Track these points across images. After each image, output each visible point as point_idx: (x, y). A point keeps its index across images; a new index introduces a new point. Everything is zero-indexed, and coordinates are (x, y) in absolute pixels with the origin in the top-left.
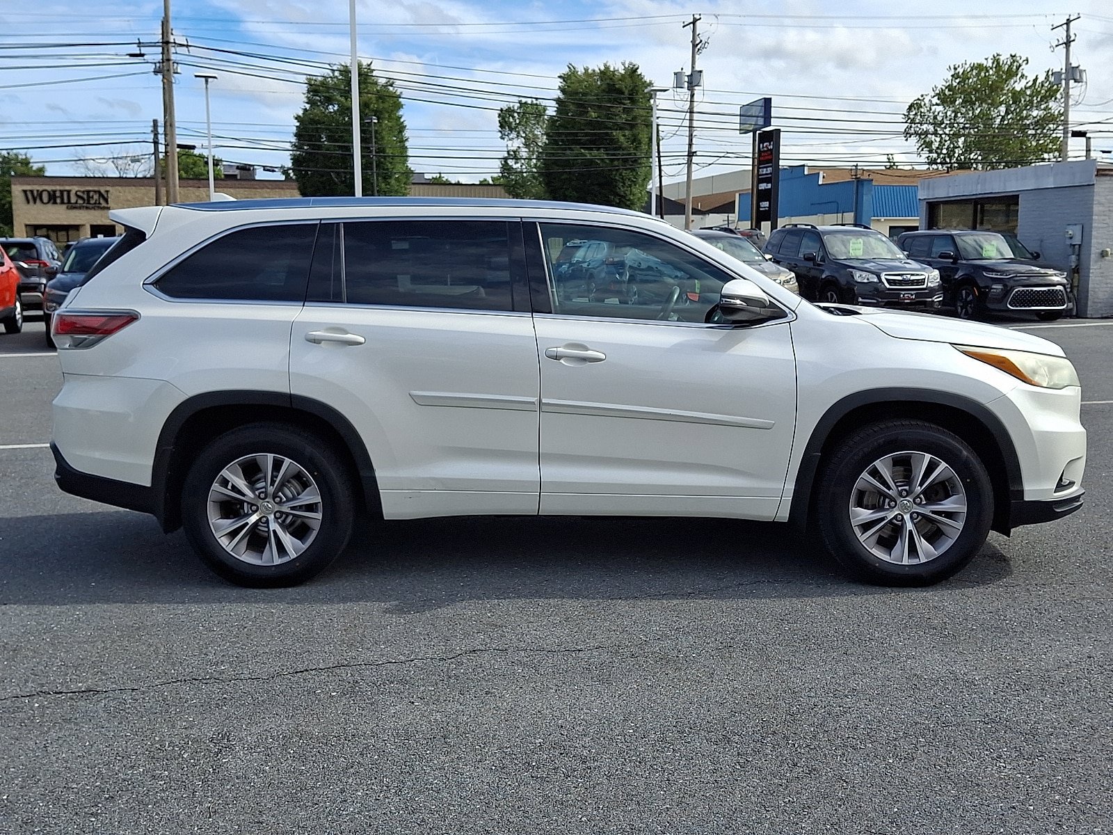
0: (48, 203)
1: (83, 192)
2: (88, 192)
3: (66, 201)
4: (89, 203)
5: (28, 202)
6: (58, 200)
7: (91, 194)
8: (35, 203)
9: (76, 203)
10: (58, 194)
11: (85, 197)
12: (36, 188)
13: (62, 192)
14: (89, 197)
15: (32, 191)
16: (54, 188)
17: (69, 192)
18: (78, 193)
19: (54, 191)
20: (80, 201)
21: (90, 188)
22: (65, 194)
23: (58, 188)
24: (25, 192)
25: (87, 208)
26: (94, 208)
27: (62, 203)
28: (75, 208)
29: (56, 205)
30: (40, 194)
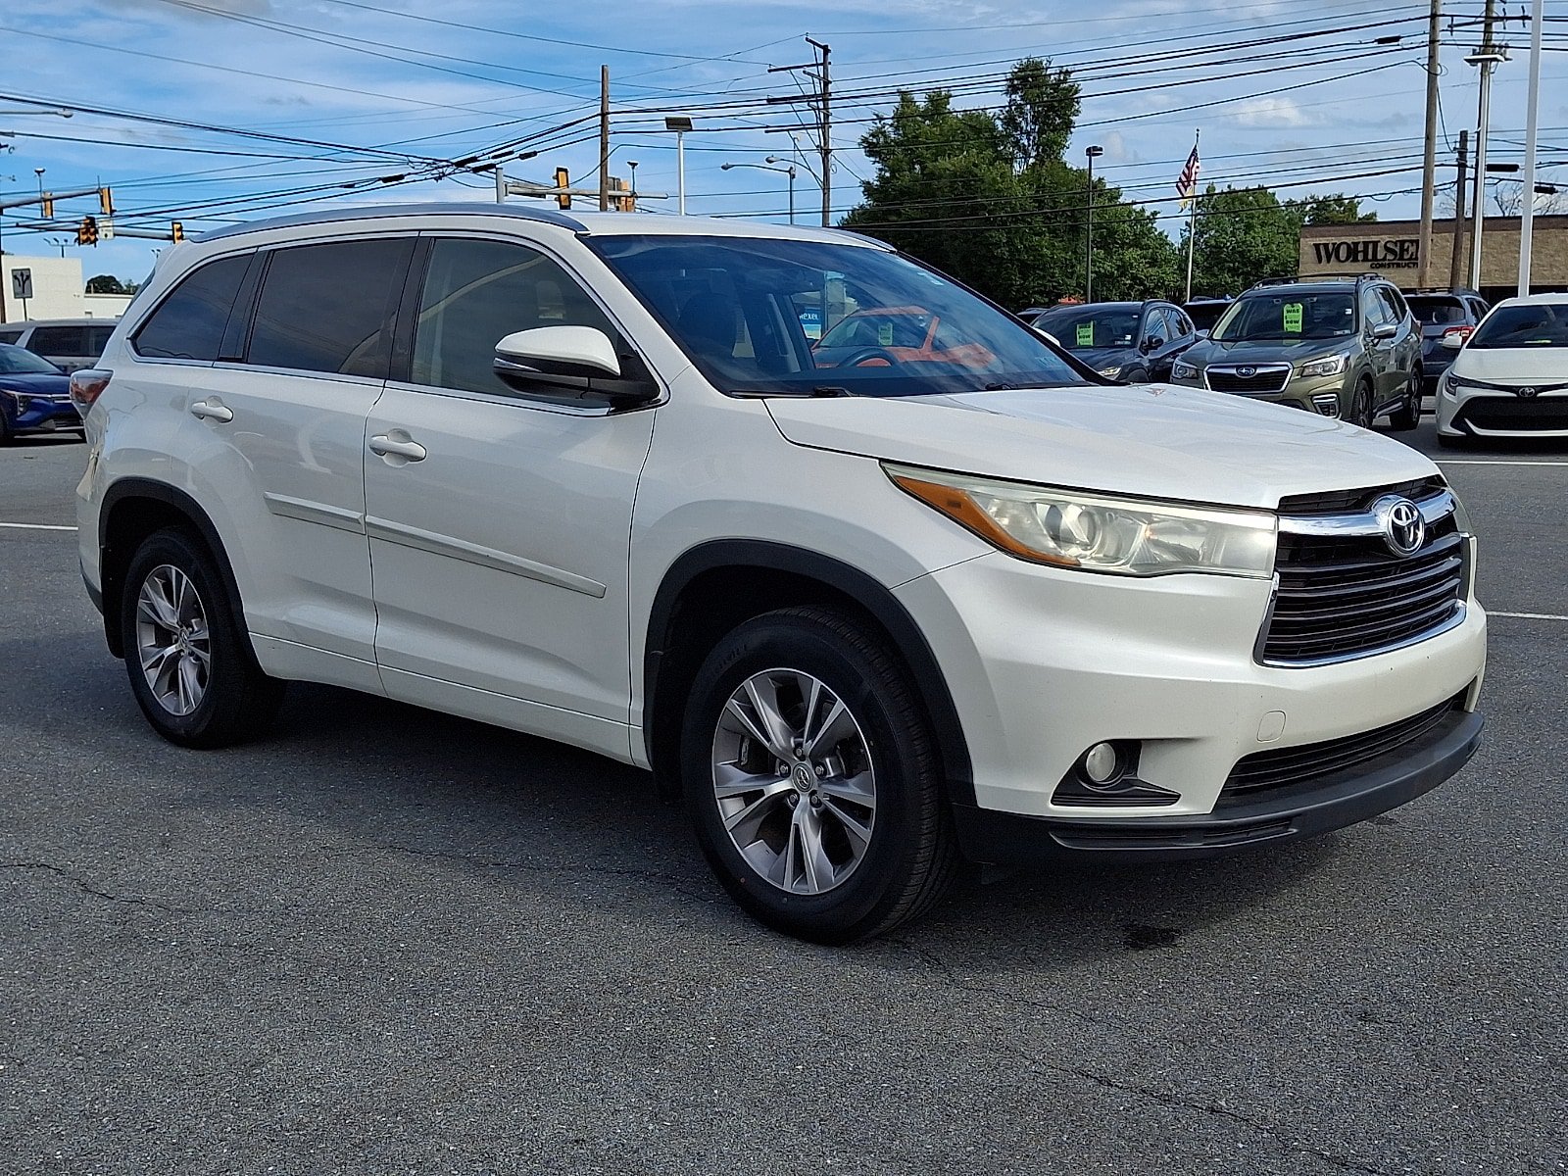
0: (1347, 259)
1: (1395, 243)
2: (1403, 242)
3: (1370, 257)
4: (1402, 258)
5: (1320, 261)
6: (1360, 256)
7: (1406, 245)
8: (1329, 261)
9: (1384, 259)
10: (1361, 248)
11: (1397, 250)
12: (1331, 240)
13: (1366, 244)
14: (1402, 250)
15: (1326, 246)
16: (1356, 240)
17: (1375, 244)
18: (1388, 245)
19: (1356, 244)
20: (1390, 257)
21: (1406, 238)
22: (1371, 246)
23: (1362, 239)
24: (1317, 246)
25: (1398, 265)
26: (1407, 265)
27: (1365, 259)
28: (1382, 266)
29: (1356, 264)
30: (1337, 248)
